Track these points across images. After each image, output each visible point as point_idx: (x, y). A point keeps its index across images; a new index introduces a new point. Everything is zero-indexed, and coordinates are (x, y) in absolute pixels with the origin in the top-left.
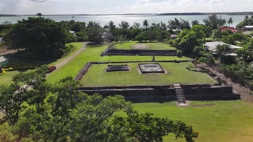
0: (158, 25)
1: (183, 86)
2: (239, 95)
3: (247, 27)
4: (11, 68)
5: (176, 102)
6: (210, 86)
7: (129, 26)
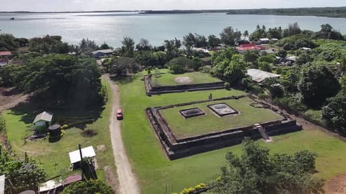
0: (172, 42)
1: (263, 125)
2: (301, 126)
3: (262, 39)
4: (66, 126)
5: (262, 139)
6: (280, 122)
7: (134, 43)
